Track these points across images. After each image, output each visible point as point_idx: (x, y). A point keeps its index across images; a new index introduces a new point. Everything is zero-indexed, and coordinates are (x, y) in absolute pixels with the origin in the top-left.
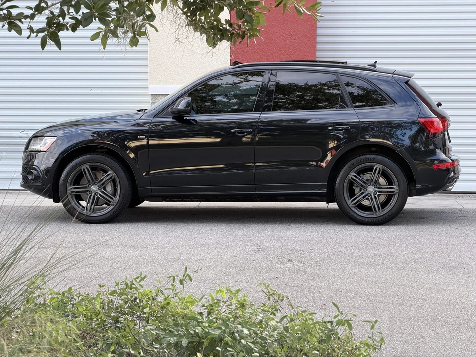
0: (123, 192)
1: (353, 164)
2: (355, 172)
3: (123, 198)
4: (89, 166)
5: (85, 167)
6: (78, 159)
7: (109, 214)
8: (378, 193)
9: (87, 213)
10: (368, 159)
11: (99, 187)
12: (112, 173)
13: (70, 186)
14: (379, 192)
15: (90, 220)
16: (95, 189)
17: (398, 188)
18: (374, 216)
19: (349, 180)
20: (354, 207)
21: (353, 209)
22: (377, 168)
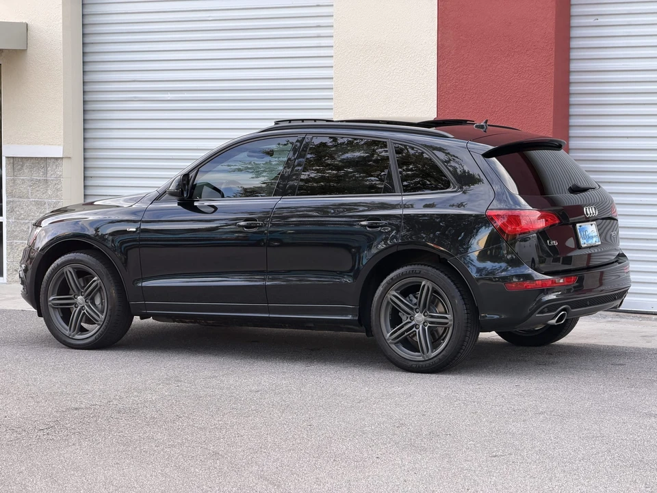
0: (109, 307)
1: (392, 279)
2: (396, 290)
3: (110, 316)
4: (73, 268)
5: (68, 269)
6: (60, 259)
7: (93, 338)
8: (429, 325)
9: (70, 335)
10: (413, 271)
11: (86, 298)
12: (98, 280)
13: (52, 295)
14: (431, 323)
15: (73, 344)
16: (81, 302)
17: (452, 318)
18: (421, 358)
19: (388, 303)
20: (395, 344)
21: (393, 346)
22: (424, 285)
